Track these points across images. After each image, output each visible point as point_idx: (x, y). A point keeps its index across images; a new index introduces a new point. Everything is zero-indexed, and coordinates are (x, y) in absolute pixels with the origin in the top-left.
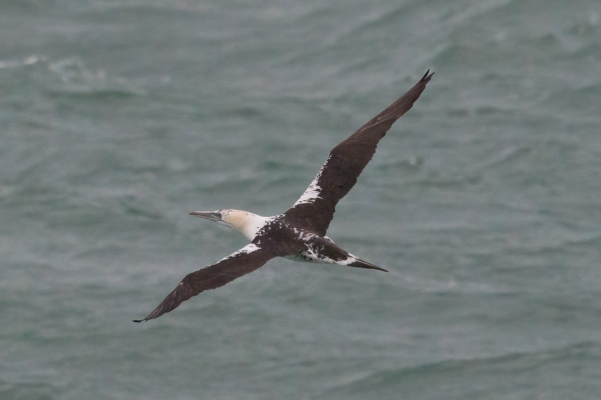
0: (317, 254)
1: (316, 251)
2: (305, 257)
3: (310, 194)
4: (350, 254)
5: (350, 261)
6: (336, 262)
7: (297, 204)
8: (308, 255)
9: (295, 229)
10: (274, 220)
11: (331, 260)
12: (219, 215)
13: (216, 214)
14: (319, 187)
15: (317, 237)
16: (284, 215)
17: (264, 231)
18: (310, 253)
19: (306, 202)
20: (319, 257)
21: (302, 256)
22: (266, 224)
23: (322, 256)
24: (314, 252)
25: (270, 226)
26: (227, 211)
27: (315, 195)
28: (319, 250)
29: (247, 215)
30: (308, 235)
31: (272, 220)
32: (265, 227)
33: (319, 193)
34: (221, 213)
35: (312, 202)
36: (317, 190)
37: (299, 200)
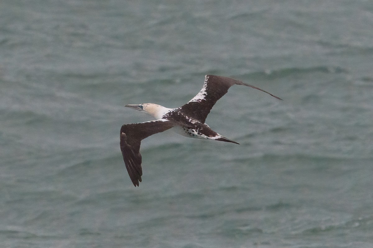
0: (198, 132)
1: (197, 130)
2: (190, 133)
3: (200, 96)
4: (218, 134)
5: (217, 137)
6: (208, 137)
7: (190, 101)
8: (192, 133)
9: (187, 117)
10: (174, 110)
11: (206, 137)
12: (142, 107)
13: (139, 106)
14: (206, 93)
15: (199, 122)
16: (181, 108)
17: (168, 115)
18: (193, 131)
19: (196, 101)
20: (198, 134)
21: (188, 133)
22: (169, 112)
23: (200, 133)
24: (196, 131)
25: (172, 113)
26: (146, 104)
27: (202, 97)
28: (199, 130)
29: (158, 106)
30: (194, 121)
31: (173, 110)
32: (169, 113)
33: (205, 97)
34: (143, 105)
35: (199, 101)
36: (204, 94)
37: (192, 99)
